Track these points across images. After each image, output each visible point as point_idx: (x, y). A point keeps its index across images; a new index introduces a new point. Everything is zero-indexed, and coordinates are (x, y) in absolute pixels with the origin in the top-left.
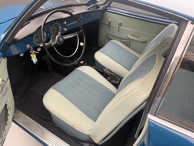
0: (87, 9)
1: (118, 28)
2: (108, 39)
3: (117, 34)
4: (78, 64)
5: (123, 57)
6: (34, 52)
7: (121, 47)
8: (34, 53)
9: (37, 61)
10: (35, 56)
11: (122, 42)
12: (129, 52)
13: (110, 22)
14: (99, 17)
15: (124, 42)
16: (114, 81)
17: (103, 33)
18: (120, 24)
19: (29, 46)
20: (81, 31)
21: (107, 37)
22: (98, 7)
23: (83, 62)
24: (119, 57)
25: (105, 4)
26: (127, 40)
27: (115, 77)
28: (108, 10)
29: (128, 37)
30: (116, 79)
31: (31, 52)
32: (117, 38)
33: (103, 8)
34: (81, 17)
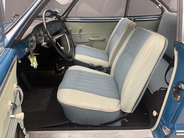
0: (54, 19)
1: (80, 34)
3: (79, 41)
8: (34, 55)
10: (35, 59)
13: (71, 31)
14: (59, 29)
18: (81, 31)
19: (27, 49)
23: (64, 67)
25: (63, 15)
26: (89, 42)
27: (102, 68)
28: (67, 20)
29: (90, 40)
33: (63, 18)
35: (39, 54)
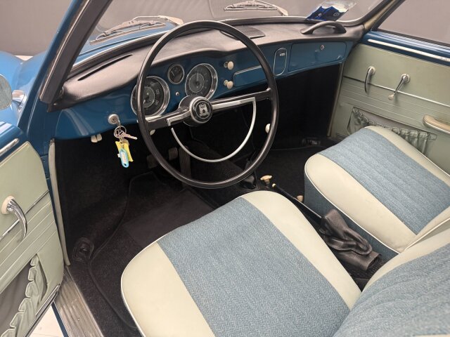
0: (304, 34)
1: (397, 94)
2: (359, 122)
3: (389, 112)
4: (255, 181)
5: (401, 182)
6: (125, 135)
7: (397, 150)
8: (126, 138)
9: (132, 160)
10: (127, 145)
11: (403, 137)
12: (423, 169)
13: (371, 76)
14: (340, 59)
15: (409, 136)
16: (355, 258)
17: (347, 105)
18: (404, 83)
19: (114, 119)
20: (268, 90)
21: (356, 115)
22: (340, 29)
23: (270, 177)
24: (385, 181)
25: (362, 22)
26: (419, 130)
27: (361, 246)
28: (370, 40)
29: (425, 124)
30: (363, 253)
31: (116, 135)
32: (389, 122)
33: (357, 33)
34: (283, 54)
35: (135, 138)
